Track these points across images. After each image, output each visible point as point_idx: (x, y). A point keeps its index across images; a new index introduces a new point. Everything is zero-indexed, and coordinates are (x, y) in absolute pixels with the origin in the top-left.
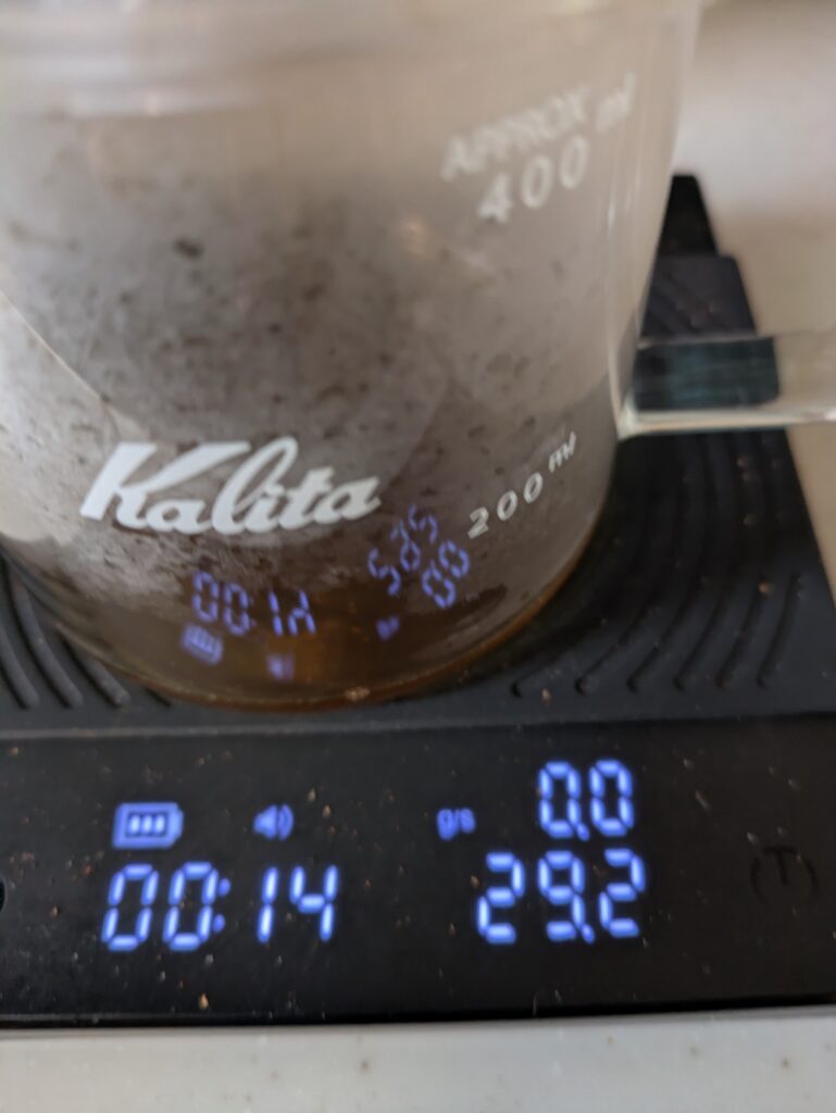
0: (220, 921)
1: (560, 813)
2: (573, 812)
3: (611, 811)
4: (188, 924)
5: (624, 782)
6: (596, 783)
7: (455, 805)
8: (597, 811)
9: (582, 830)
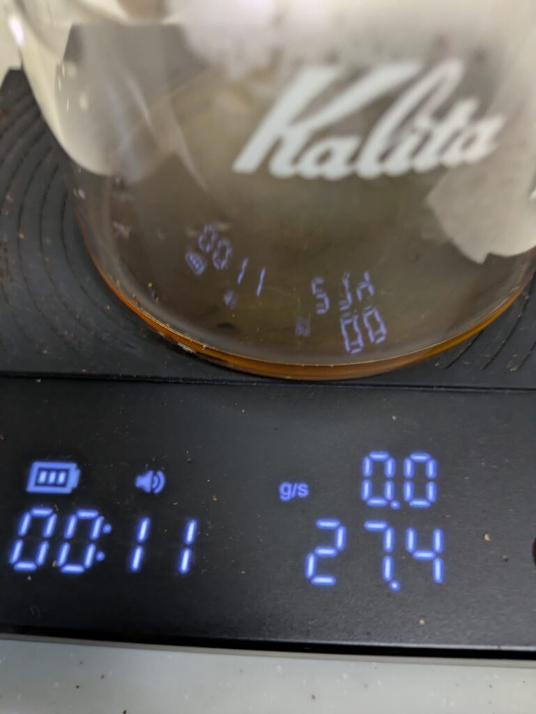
0: (101, 556)
1: (378, 491)
2: (389, 489)
3: (420, 492)
4: (75, 557)
5: (431, 470)
6: (408, 469)
7: (294, 480)
8: (408, 490)
9: (395, 505)
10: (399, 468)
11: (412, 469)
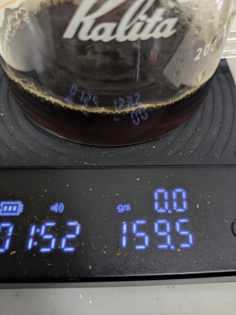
0: (36, 244)
1: (162, 206)
2: (166, 205)
3: (180, 205)
5: (184, 196)
6: (174, 196)
7: (123, 204)
8: (175, 205)
9: (170, 212)
10: (170, 195)
11: (176, 196)
